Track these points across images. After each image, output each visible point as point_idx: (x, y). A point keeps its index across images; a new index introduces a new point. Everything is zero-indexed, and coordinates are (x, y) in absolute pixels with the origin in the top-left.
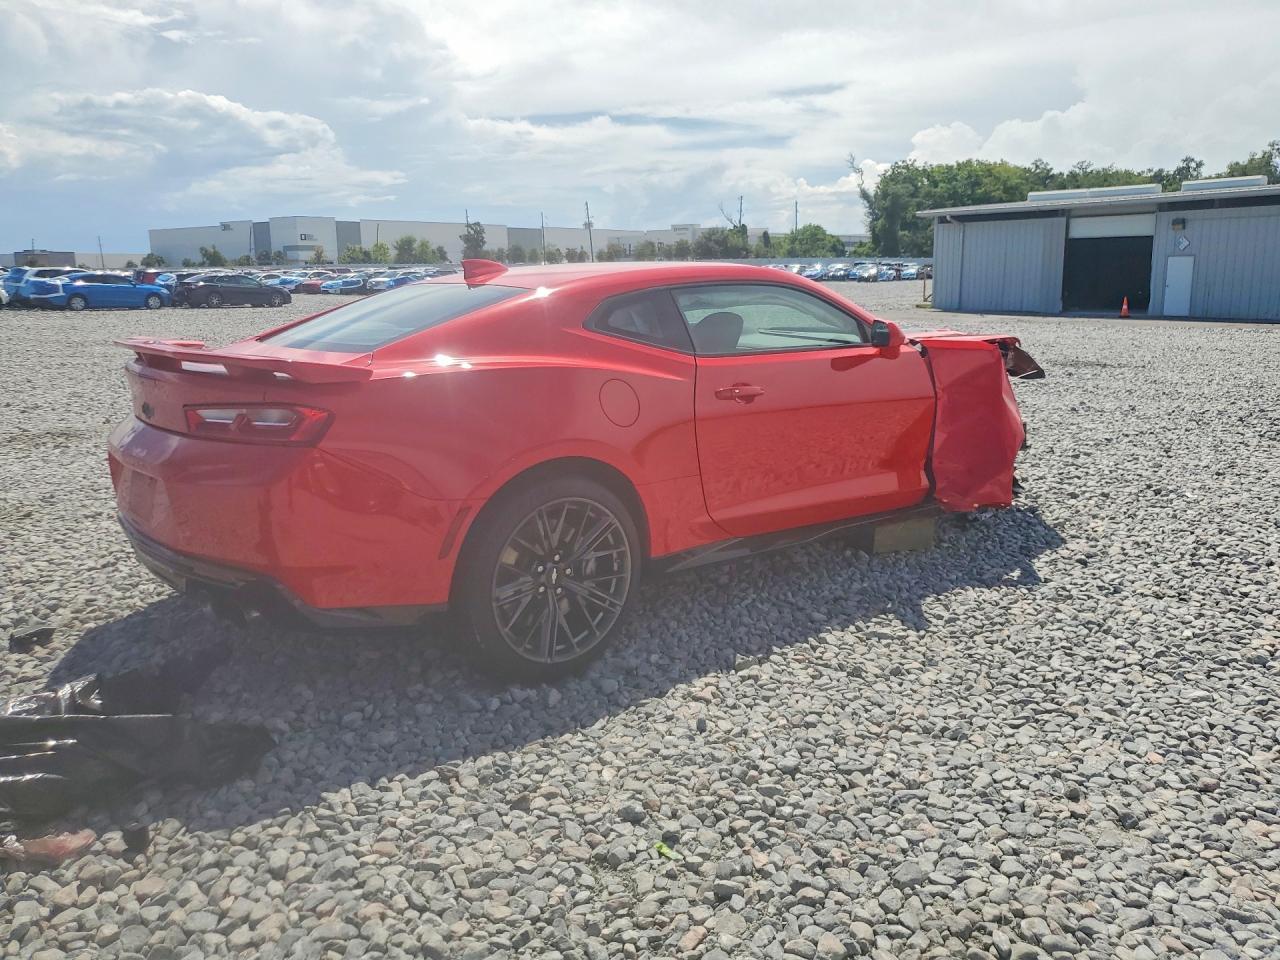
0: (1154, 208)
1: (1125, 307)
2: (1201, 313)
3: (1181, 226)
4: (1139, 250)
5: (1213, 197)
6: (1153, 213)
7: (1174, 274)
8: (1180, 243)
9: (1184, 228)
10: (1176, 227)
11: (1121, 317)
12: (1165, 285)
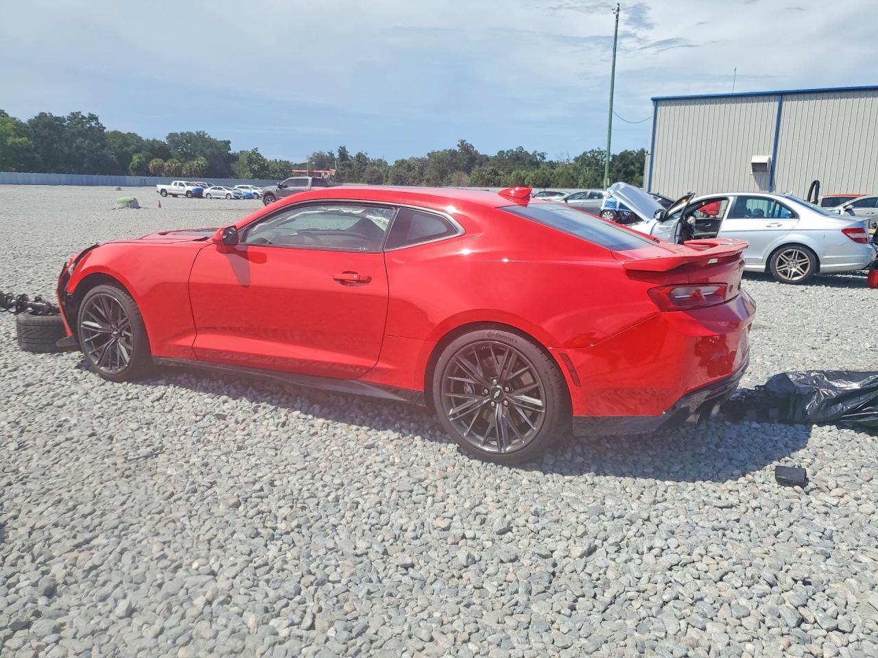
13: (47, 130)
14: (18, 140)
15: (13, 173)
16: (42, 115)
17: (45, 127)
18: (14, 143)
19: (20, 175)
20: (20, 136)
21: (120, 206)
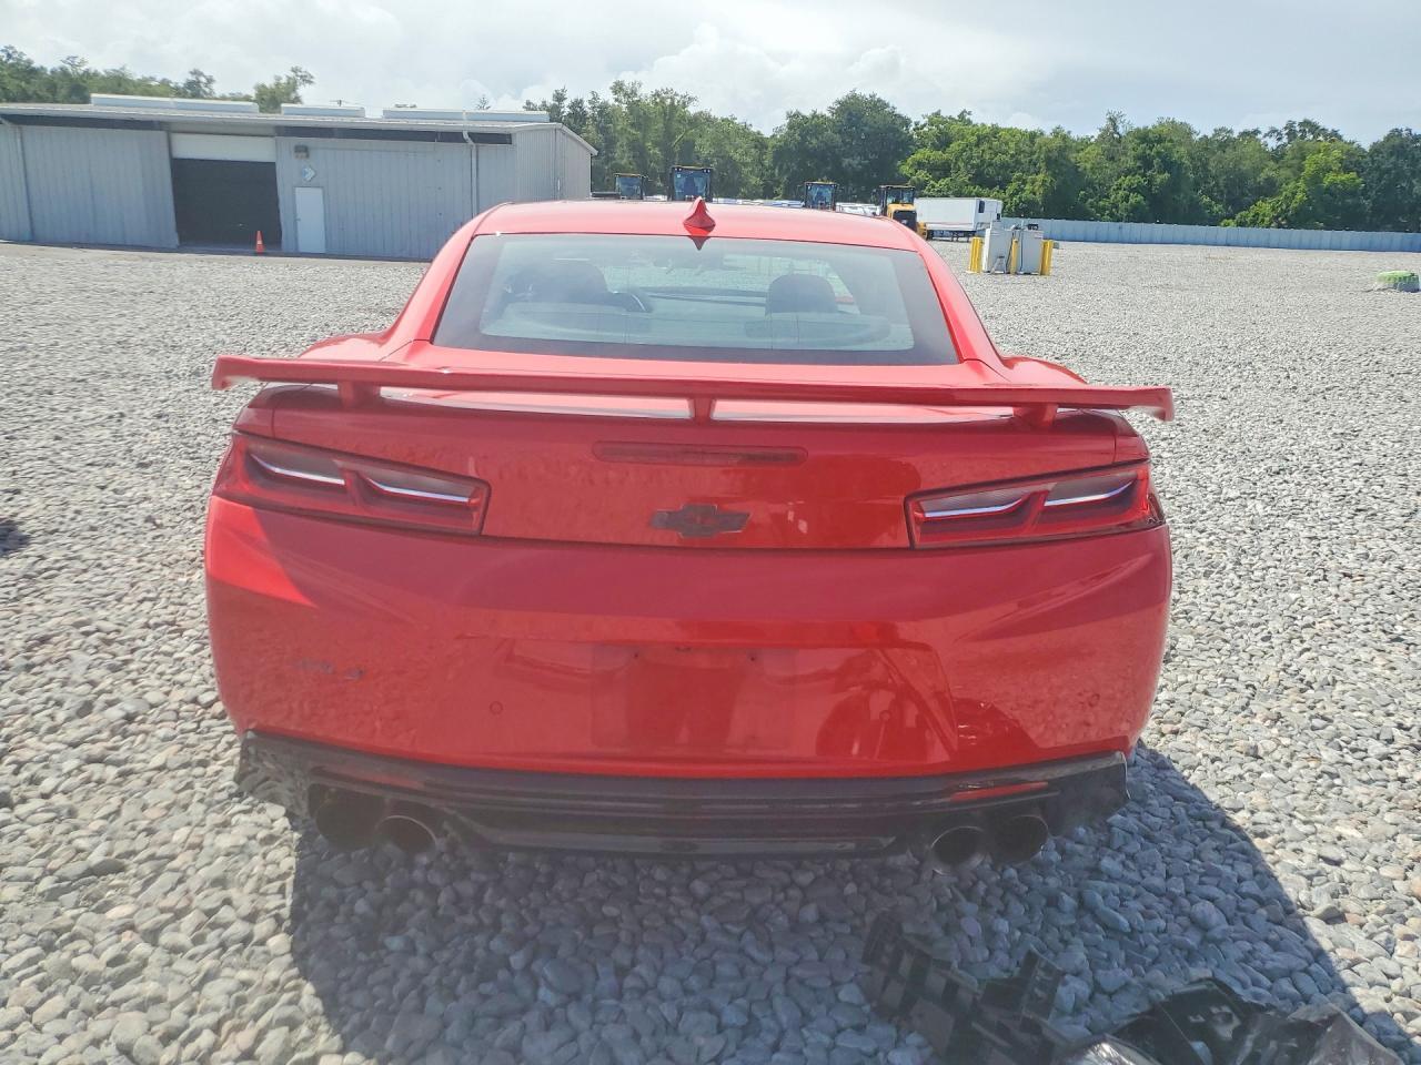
0: (271, 131)
1: (259, 242)
2: (338, 249)
3: (304, 154)
4: (261, 178)
5: (334, 125)
6: (272, 136)
7: (304, 206)
8: (306, 173)
9: (308, 156)
10: (300, 155)
11: (257, 254)
12: (296, 221)
13: (1393, 159)
14: (1344, 177)
15: (1319, 231)
16: (1396, 133)
17: (1392, 154)
18: (1333, 184)
19: (1327, 235)
20: (1347, 170)
21: (1380, 286)
